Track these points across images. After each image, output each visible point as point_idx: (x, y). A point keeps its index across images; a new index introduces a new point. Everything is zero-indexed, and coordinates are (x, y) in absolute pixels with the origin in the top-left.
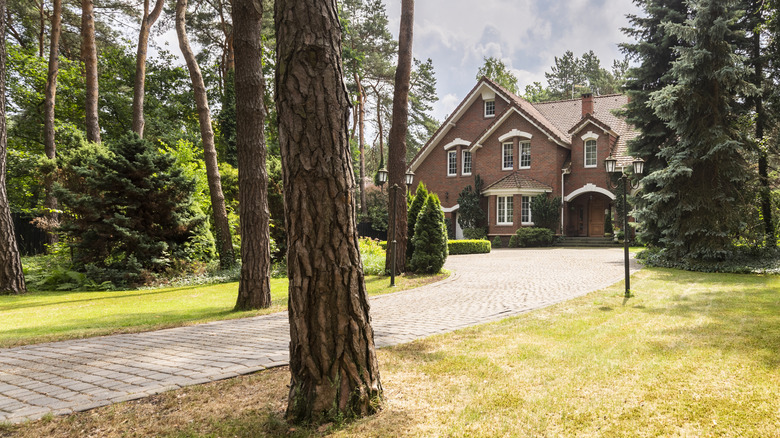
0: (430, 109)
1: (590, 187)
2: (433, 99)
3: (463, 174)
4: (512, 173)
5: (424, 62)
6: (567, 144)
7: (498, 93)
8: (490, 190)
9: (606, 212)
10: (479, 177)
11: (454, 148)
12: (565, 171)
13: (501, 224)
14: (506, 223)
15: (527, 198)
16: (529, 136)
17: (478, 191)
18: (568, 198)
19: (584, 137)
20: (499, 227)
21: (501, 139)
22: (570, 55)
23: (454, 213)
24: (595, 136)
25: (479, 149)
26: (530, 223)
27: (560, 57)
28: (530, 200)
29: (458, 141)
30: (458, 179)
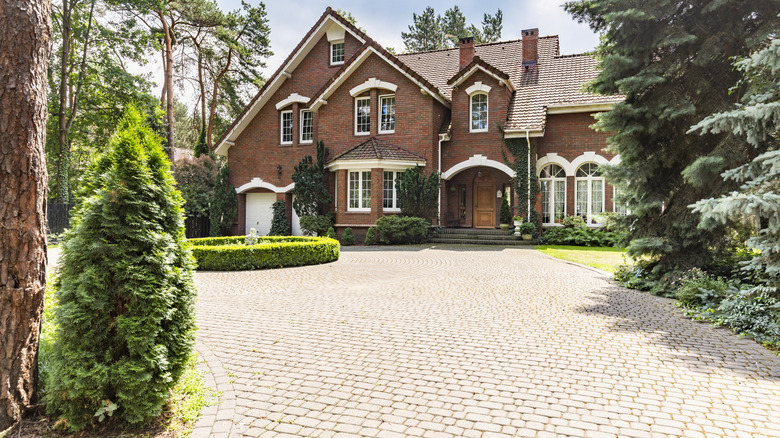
0: (263, 65)
1: (478, 160)
2: (267, 54)
3: (302, 142)
4: (370, 139)
5: (256, 6)
6: (446, 100)
7: (349, 30)
8: (338, 163)
9: (499, 194)
10: (322, 145)
11: (289, 107)
12: (444, 137)
13: (354, 210)
14: (360, 209)
15: (391, 173)
16: (393, 87)
17: (321, 164)
18: (447, 175)
19: (469, 90)
20: (351, 214)
21: (354, 92)
22: (431, 11)
23: (289, 194)
24: (486, 89)
25: (323, 107)
26: (395, 209)
27: (420, 14)
28: (395, 177)
29: (294, 98)
30: (295, 149)
